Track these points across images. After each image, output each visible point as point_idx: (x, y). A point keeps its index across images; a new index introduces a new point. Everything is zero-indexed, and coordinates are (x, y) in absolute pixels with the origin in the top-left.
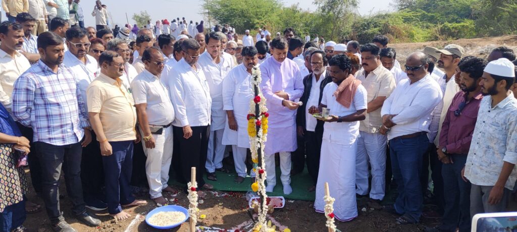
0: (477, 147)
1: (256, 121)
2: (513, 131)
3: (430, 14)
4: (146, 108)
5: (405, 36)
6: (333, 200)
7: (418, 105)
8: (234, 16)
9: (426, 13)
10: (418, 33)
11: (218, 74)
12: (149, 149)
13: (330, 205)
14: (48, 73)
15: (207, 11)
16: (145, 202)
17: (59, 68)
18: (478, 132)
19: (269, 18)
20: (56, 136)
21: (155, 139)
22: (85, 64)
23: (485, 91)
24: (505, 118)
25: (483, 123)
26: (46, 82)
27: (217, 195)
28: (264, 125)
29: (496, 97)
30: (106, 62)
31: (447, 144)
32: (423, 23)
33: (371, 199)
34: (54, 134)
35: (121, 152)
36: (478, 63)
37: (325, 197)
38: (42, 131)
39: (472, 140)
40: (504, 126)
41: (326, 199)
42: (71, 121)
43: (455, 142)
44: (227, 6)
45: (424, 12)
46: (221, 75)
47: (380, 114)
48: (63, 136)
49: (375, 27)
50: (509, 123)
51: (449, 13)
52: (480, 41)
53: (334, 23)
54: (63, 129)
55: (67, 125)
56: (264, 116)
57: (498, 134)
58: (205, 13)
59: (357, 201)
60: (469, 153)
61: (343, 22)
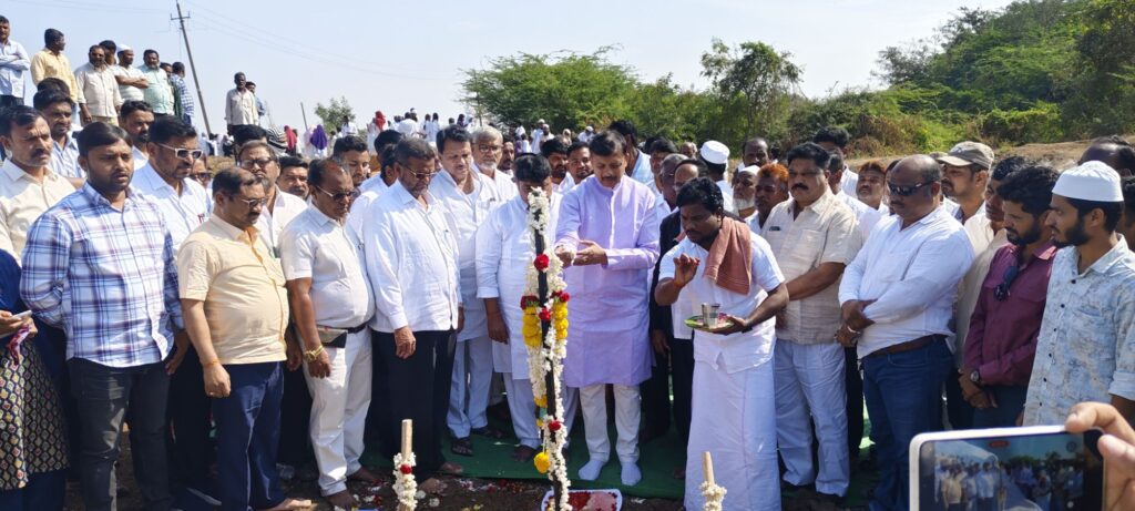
0: (1048, 364)
1: (540, 310)
2: (1129, 324)
3: (960, 94)
4: (311, 289)
5: (907, 141)
6: (722, 491)
7: (919, 278)
8: (533, 104)
9: (952, 92)
10: (934, 134)
11: (469, 216)
12: (317, 380)
13: (714, 503)
14: (103, 210)
15: (474, 95)
16: (308, 503)
17: (127, 200)
18: (1049, 330)
19: (608, 107)
20: (114, 347)
21: (332, 358)
22: (180, 194)
23: (1061, 238)
24: (1109, 296)
25: (1061, 310)
26: (96, 228)
27: (471, 488)
28: (558, 320)
29: (1087, 249)
30: (224, 193)
31: (982, 363)
32: (947, 112)
33: (820, 493)
34: (110, 343)
35: (254, 390)
36: (1038, 178)
37: (706, 483)
38: (85, 335)
39: (1038, 348)
40: (1109, 315)
41: (705, 489)
42: (147, 314)
43: (999, 358)
44: (516, 83)
45: (947, 88)
46: (475, 219)
47: (838, 301)
48: (129, 348)
49: (839, 122)
50: (1119, 307)
51: (1002, 90)
52: (1073, 147)
53: (749, 116)
54: (130, 331)
55: (137, 322)
56: (557, 299)
57: (1097, 332)
58: (469, 100)
59: (783, 497)
60: (1032, 378)
61: (769, 115)
